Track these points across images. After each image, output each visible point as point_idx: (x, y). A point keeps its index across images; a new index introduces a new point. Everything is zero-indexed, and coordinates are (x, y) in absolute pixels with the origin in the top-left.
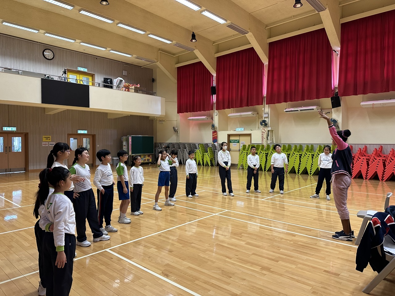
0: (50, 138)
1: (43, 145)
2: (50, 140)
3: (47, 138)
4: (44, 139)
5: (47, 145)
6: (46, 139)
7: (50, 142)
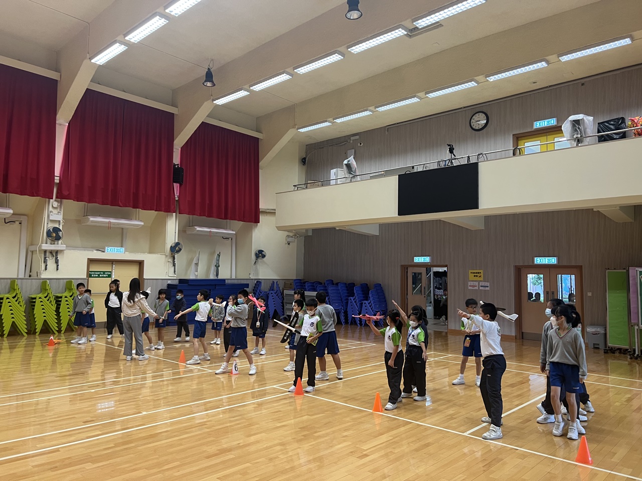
0: (482, 274)
1: (470, 288)
2: (482, 279)
3: (476, 274)
4: (471, 277)
5: (477, 288)
6: (475, 276)
7: (481, 281)
